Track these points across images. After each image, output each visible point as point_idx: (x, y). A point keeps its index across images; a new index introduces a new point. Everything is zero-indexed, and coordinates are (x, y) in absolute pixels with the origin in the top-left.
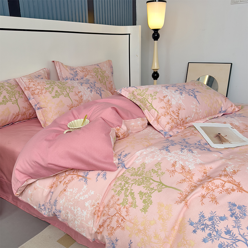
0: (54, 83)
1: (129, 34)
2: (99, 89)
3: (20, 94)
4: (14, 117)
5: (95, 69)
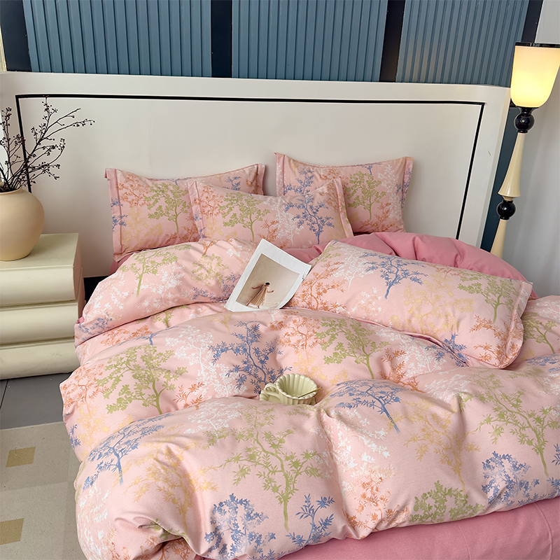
0: (237, 201)
1: (483, 104)
2: (323, 221)
3: (185, 207)
4: (167, 239)
5: (357, 176)
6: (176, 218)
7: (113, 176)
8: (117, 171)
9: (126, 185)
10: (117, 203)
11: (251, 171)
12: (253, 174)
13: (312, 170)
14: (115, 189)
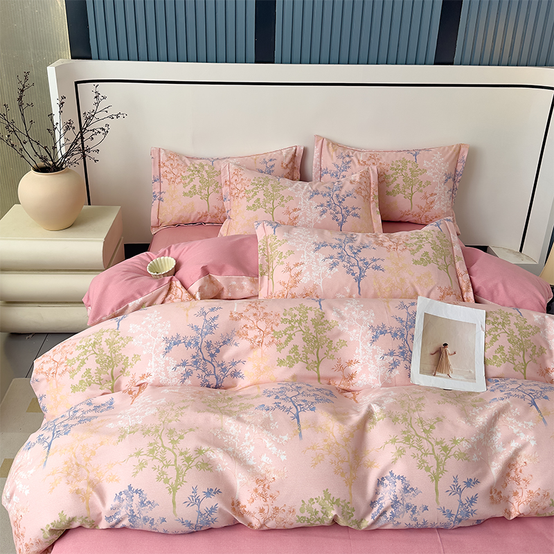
0: (263, 186)
3: (217, 187)
4: (199, 216)
5: (399, 163)
6: (208, 198)
7: (157, 155)
8: (161, 150)
9: (167, 163)
10: (158, 179)
11: (288, 153)
12: (290, 156)
13: (351, 154)
14: (157, 167)
